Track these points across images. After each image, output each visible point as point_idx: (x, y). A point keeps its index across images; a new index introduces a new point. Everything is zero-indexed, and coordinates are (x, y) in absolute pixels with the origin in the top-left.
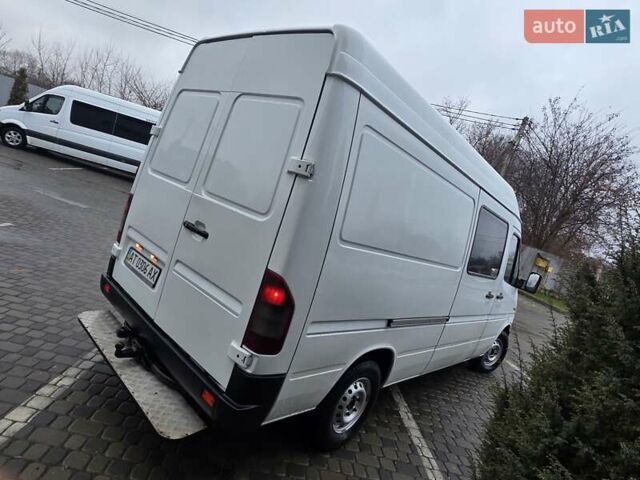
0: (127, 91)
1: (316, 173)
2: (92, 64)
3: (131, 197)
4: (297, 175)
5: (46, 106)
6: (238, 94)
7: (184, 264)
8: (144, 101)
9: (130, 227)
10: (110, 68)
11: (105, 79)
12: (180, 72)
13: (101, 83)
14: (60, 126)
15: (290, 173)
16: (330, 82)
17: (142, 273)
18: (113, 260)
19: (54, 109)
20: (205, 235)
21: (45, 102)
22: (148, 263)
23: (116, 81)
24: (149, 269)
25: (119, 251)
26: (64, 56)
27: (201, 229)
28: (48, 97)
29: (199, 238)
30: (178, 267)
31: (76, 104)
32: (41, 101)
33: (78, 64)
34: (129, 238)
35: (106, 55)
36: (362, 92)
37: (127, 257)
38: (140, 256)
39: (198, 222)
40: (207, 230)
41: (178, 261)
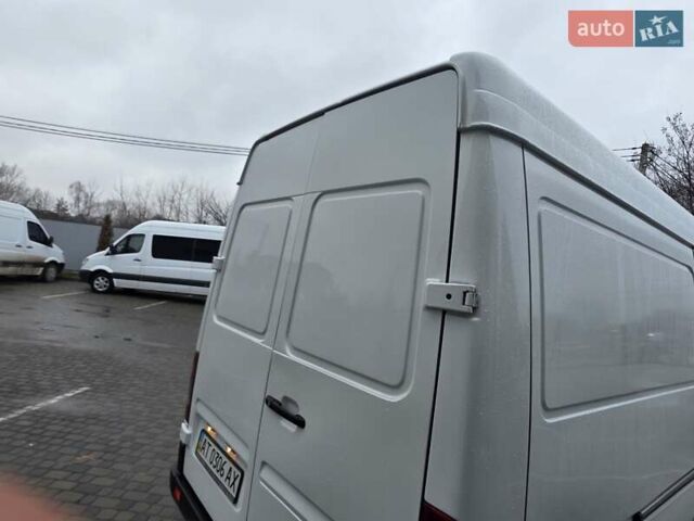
0: (204, 214)
1: (482, 302)
2: (168, 197)
3: (197, 356)
4: (444, 312)
5: (129, 246)
6: (317, 194)
7: (274, 470)
8: (220, 221)
9: (198, 400)
10: (185, 196)
11: (182, 208)
12: (238, 184)
13: (178, 212)
14: (144, 263)
15: (428, 308)
16: (467, 143)
17: (218, 475)
18: (183, 448)
19: (136, 248)
20: (300, 422)
21: (128, 243)
22: (225, 459)
23: (192, 207)
24: (226, 468)
25: (189, 436)
26: (144, 195)
27: (293, 411)
28: (129, 237)
29: (292, 427)
30: (266, 474)
31: (156, 238)
32: (124, 242)
33: (156, 200)
34: (199, 417)
35: (180, 185)
36: (525, 145)
37: (198, 447)
38: (213, 446)
39: (286, 399)
40: (302, 413)
41: (264, 464)
